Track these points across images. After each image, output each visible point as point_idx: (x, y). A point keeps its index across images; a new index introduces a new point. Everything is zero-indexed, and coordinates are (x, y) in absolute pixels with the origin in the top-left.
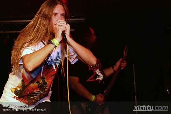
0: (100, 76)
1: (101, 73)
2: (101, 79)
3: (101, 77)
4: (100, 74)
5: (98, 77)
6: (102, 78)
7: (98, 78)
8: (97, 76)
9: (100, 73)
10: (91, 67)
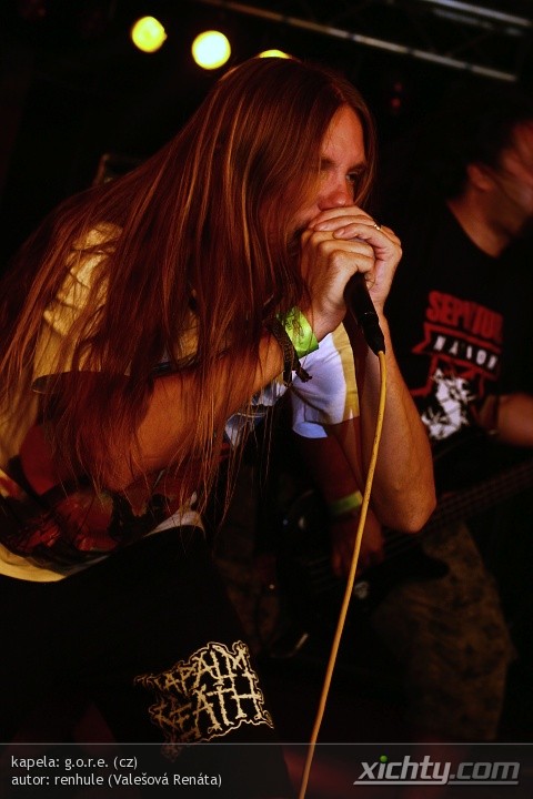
0: (443, 414)
1: (464, 407)
2: (441, 433)
3: (444, 423)
4: (451, 407)
5: (432, 415)
6: (449, 430)
7: (428, 417)
8: (430, 411)
9: (461, 401)
10: (434, 341)
